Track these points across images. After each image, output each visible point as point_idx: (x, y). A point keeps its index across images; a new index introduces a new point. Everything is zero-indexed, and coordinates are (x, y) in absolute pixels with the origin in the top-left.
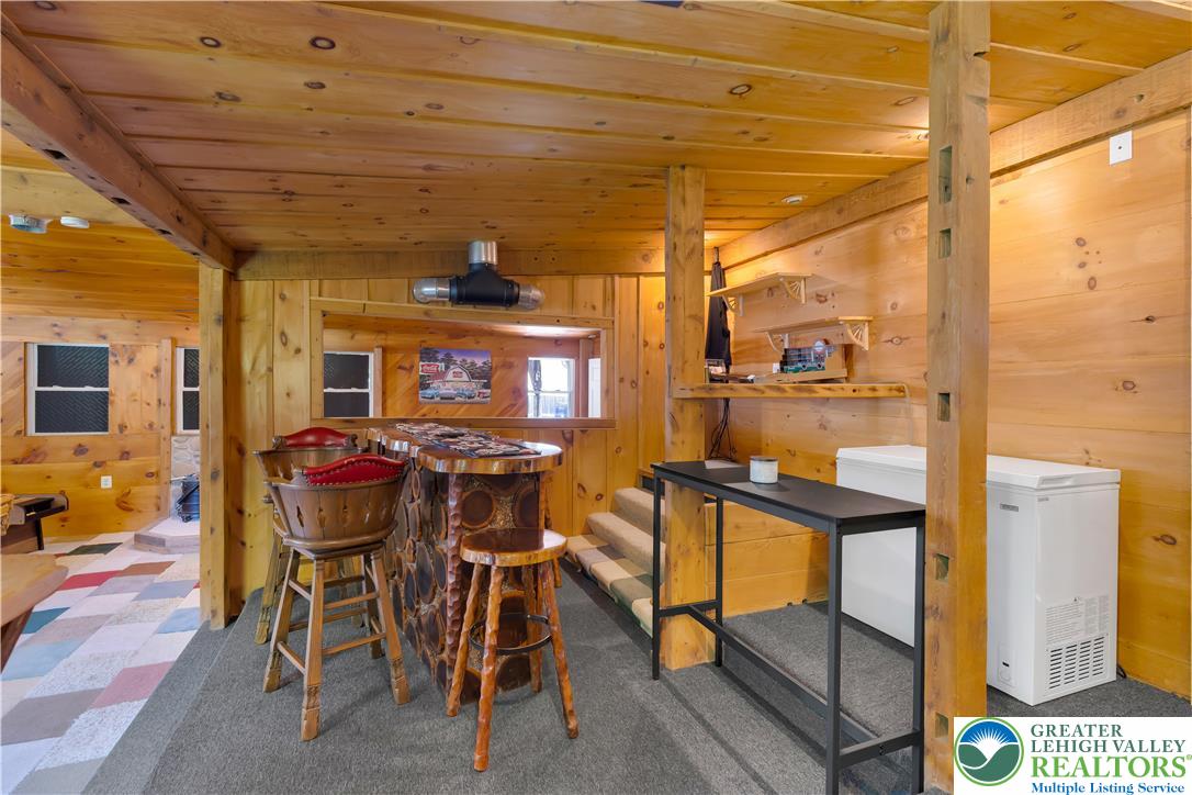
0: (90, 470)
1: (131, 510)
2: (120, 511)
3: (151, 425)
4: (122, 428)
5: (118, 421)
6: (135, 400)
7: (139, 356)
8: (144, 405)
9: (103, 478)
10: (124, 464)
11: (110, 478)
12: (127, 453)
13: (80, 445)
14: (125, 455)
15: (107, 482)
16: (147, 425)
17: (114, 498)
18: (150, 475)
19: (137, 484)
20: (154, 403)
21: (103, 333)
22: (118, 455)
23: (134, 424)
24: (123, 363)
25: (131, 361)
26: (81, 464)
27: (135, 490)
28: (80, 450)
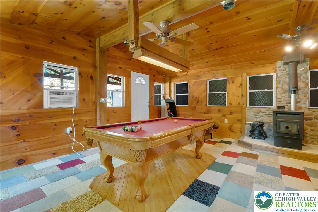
0: (222, 117)
1: (233, 131)
2: (230, 131)
3: (239, 104)
4: (231, 104)
5: (229, 102)
6: (234, 95)
7: (235, 81)
8: (237, 97)
9: (225, 120)
10: (231, 116)
11: (227, 120)
12: (232, 112)
13: (219, 109)
14: (231, 113)
15: (226, 121)
16: (238, 104)
17: (228, 127)
18: (239, 120)
19: (234, 123)
20: (240, 96)
21: (226, 74)
22: (229, 113)
23: (234, 103)
24: (231, 83)
25: (233, 82)
26: (219, 115)
27: (234, 125)
28: (219, 111)
